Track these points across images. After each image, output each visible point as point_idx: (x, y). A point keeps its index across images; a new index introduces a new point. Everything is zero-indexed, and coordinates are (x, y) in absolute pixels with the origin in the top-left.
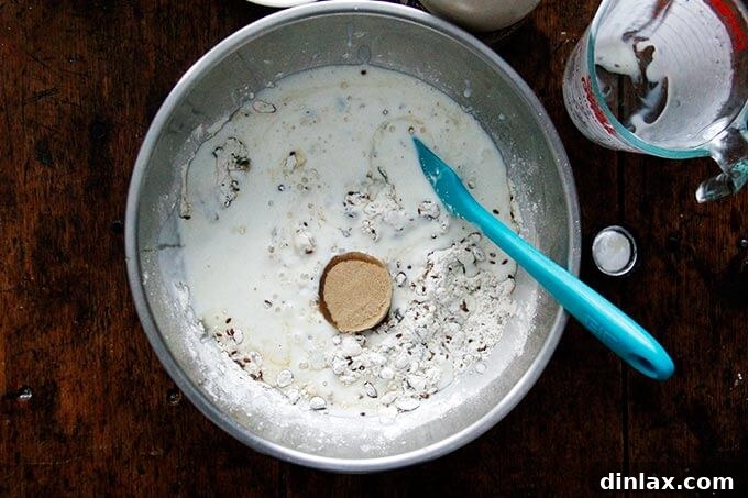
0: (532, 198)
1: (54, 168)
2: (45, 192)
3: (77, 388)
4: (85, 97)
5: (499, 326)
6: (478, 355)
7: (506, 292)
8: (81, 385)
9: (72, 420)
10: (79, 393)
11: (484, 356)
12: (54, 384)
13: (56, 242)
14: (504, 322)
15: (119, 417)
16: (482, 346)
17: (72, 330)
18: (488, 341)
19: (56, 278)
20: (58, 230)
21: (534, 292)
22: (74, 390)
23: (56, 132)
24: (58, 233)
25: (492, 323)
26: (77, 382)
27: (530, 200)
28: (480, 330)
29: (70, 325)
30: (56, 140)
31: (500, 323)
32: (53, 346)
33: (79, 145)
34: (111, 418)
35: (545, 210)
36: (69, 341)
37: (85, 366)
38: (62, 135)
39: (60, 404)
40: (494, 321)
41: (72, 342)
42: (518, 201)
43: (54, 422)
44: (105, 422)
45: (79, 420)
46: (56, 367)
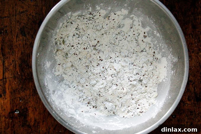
0: (173, 69)
1: (26, 37)
2: (23, 44)
3: (35, 110)
4: (37, 13)
5: (149, 107)
6: (139, 113)
7: (155, 96)
8: (36, 109)
9: (33, 120)
10: (35, 112)
11: (141, 114)
12: (27, 108)
13: (27, 62)
14: (151, 106)
15: (49, 119)
16: (141, 111)
17: (33, 91)
18: (144, 110)
19: (27, 73)
20: (28, 57)
21: (164, 99)
22: (33, 110)
23: (27, 25)
24: (28, 58)
25: (147, 105)
26: (34, 108)
27: (171, 70)
28: (142, 106)
29: (32, 88)
30: (27, 27)
31: (149, 105)
32: (26, 96)
33: (35, 29)
34: (46, 119)
35: (176, 74)
36: (32, 94)
37: (37, 103)
38: (29, 26)
39: (29, 115)
40: (147, 104)
41: (33, 95)
42: (167, 69)
43: (27, 121)
44: (44, 121)
45: (35, 120)
46: (27, 103)
